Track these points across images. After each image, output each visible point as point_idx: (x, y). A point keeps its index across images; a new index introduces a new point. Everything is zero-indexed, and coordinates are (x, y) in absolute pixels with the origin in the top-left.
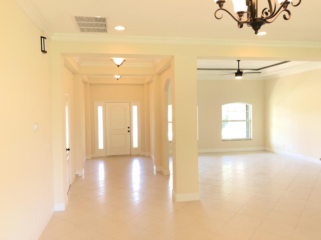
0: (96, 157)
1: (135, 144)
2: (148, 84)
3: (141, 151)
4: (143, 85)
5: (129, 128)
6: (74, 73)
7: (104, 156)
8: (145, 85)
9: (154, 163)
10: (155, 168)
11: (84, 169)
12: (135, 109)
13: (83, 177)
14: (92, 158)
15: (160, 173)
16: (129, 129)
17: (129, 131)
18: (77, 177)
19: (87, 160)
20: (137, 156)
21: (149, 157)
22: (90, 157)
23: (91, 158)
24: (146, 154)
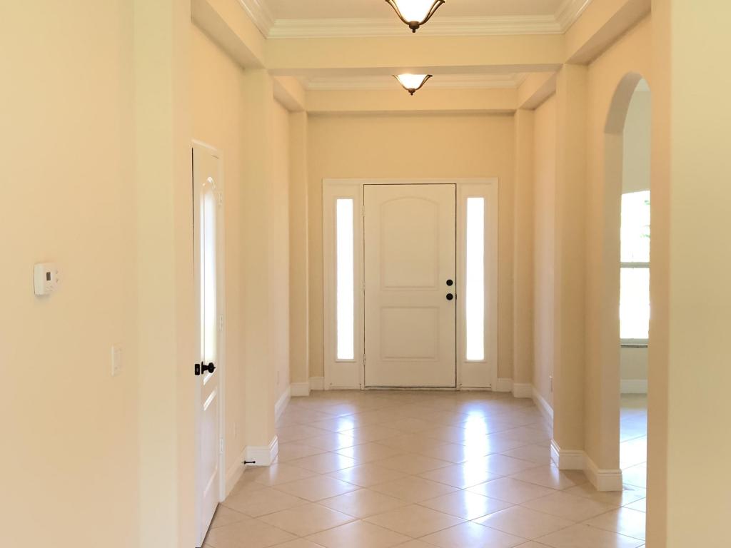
0: (326, 389)
1: (475, 350)
2: (533, 108)
3: (498, 377)
4: (512, 114)
5: (449, 283)
6: (244, 65)
7: (356, 386)
8: (518, 115)
9: (551, 434)
10: (555, 452)
11: (276, 438)
12: (475, 209)
13: (273, 470)
14: (313, 392)
15: (577, 477)
16: (451, 290)
17: (449, 297)
18: (250, 470)
19: (293, 398)
20: (483, 393)
21: (530, 403)
22: (303, 389)
23: (308, 394)
24: (519, 389)
